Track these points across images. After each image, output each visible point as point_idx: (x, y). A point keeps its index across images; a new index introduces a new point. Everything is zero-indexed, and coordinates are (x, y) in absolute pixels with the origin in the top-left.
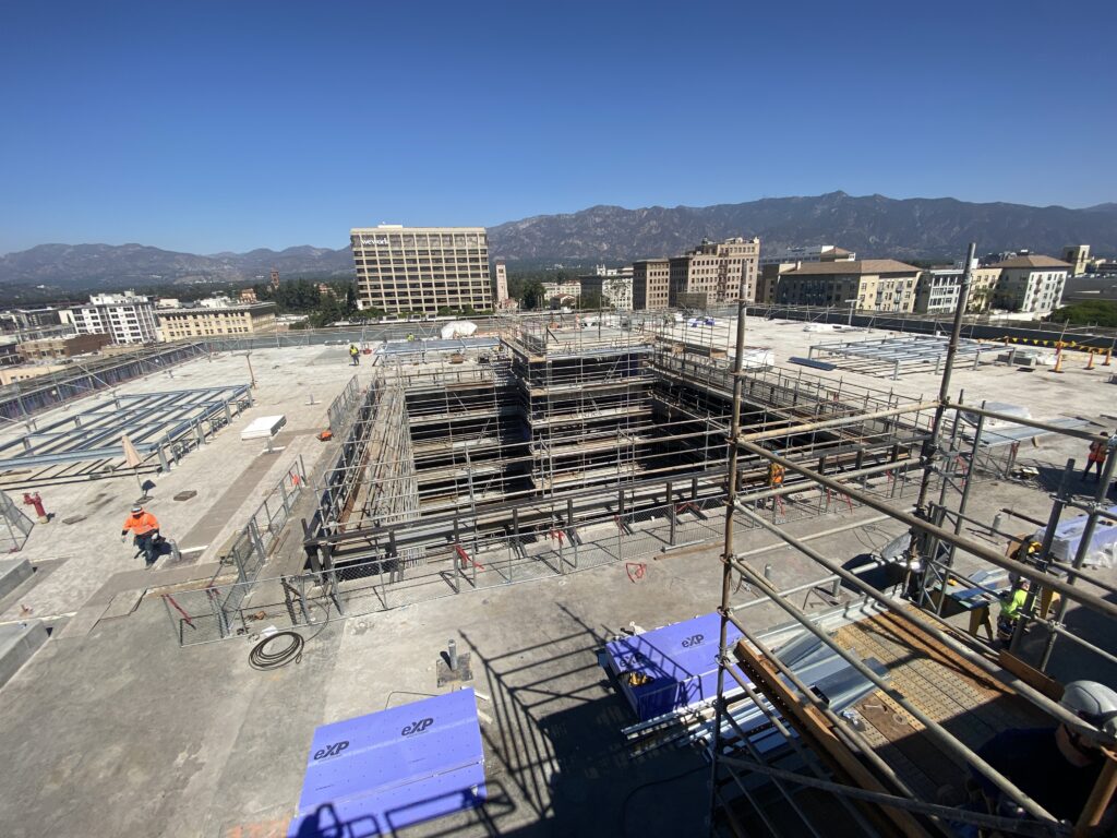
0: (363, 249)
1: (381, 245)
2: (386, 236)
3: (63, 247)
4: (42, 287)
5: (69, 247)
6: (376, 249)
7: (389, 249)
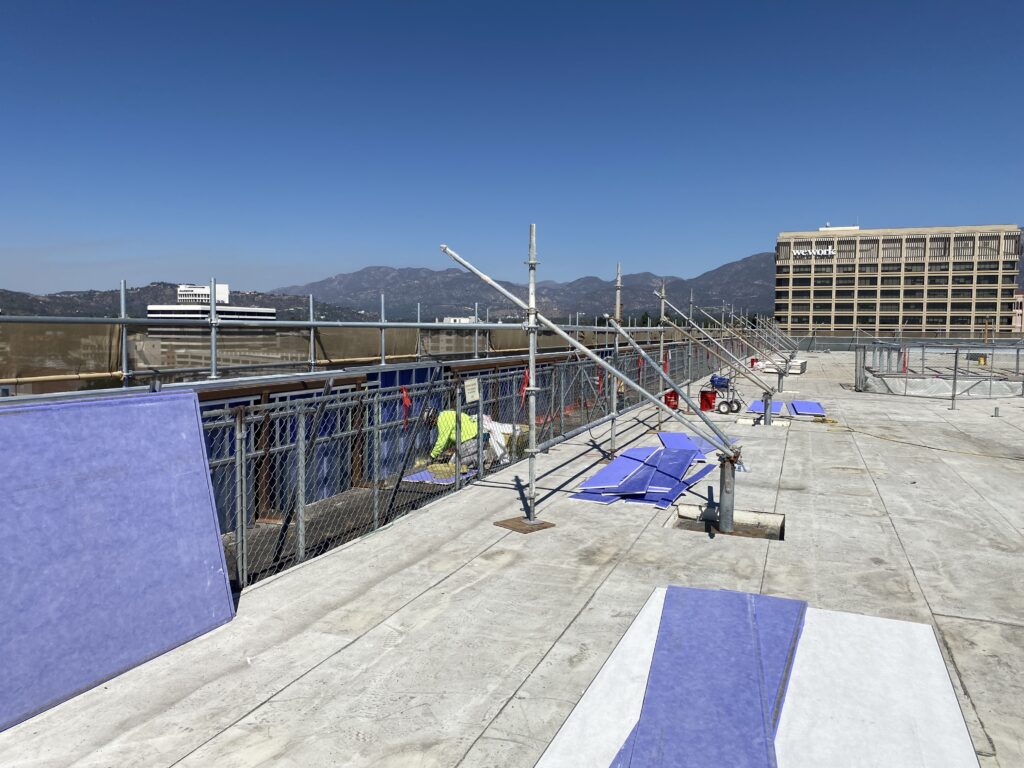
0: (791, 263)
1: (823, 257)
2: (832, 243)
3: (387, 271)
4: (363, 312)
5: (394, 270)
6: (813, 262)
7: (834, 262)
